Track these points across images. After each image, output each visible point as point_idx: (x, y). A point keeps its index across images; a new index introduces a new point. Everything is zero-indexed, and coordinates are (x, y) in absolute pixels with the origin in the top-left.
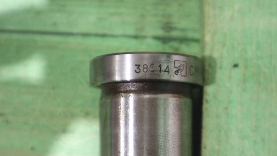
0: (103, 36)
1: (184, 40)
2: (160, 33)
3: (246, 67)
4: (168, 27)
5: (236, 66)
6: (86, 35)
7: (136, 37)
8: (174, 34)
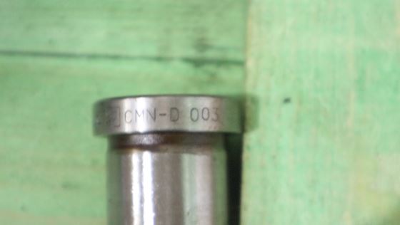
0: (115, 57)
1: (222, 63)
2: (192, 53)
3: (301, 102)
4: (202, 45)
5: (287, 101)
6: (93, 57)
7: (159, 59)
8: (210, 54)
